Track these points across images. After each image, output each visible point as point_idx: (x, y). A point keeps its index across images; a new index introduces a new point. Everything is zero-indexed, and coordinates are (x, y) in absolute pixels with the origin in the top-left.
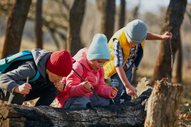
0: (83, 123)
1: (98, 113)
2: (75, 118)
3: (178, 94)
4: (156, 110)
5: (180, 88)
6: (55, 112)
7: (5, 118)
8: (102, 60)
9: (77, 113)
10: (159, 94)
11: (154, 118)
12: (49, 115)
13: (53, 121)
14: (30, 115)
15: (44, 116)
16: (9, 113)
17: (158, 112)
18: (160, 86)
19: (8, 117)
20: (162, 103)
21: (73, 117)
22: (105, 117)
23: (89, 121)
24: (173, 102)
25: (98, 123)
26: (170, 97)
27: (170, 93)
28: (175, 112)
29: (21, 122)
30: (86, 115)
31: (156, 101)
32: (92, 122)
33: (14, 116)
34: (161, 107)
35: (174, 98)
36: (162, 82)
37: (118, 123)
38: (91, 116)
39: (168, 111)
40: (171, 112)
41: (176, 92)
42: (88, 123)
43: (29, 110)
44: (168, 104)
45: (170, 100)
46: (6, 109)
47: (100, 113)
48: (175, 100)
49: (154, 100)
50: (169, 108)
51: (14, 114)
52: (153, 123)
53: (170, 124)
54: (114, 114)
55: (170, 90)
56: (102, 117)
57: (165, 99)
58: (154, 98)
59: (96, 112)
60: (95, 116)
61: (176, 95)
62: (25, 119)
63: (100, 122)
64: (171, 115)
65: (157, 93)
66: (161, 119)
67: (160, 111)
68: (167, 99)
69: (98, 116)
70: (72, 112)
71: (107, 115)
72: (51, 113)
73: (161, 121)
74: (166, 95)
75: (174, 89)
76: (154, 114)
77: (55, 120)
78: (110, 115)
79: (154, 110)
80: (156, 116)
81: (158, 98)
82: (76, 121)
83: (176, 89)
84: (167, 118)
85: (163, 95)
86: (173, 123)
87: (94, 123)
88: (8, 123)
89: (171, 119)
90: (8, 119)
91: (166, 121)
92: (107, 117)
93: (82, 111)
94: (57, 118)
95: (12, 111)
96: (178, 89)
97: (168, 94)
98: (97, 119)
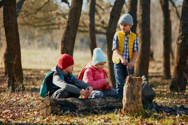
0: (97, 106)
1: (107, 100)
2: (92, 104)
3: (139, 83)
4: (127, 93)
5: (140, 79)
6: (79, 101)
7: (48, 106)
8: (102, 63)
9: (93, 101)
10: (128, 84)
11: (127, 97)
12: (75, 103)
13: (78, 106)
14: (63, 103)
15: (71, 103)
16: (50, 103)
17: (129, 94)
18: (129, 79)
19: (50, 105)
20: (131, 88)
21: (90, 103)
22: (111, 102)
23: (101, 105)
24: (137, 87)
25: (107, 106)
26: (134, 85)
27: (135, 83)
28: (138, 92)
29: (58, 107)
30: (99, 102)
31: (127, 88)
32: (103, 106)
33: (53, 104)
34: (130, 91)
35: (137, 85)
36: (130, 77)
37: (120, 105)
38: (102, 102)
39: (134, 92)
40: (136, 93)
41: (138, 82)
42: (100, 106)
43: (62, 101)
44: (134, 89)
45: (135, 86)
46: (48, 101)
47: (108, 100)
48: (138, 86)
49: (126, 87)
50: (135, 91)
51: (53, 103)
52: (127, 100)
53: (136, 100)
54: (118, 100)
55: (134, 81)
56: (110, 102)
57: (132, 86)
58: (126, 86)
59: (106, 99)
60: (105, 102)
61: (138, 83)
62: (60, 106)
63: (109, 105)
64: (136, 94)
65: (127, 83)
66: (131, 98)
67: (130, 93)
68: (133, 86)
69: (107, 101)
70: (89, 100)
71: (113, 101)
72: (76, 102)
73: (131, 99)
74: (132, 84)
75: (137, 80)
76: (127, 95)
77: (79, 106)
78: (114, 101)
79: (126, 93)
80: (128, 96)
81: (128, 86)
82: (93, 106)
83: (138, 80)
84: (134, 96)
85: (131, 84)
86: (138, 99)
87: (104, 106)
88: (50, 109)
89: (136, 97)
90: (50, 107)
91: (133, 98)
92: (112, 102)
93: (97, 99)
94: (80, 104)
95: (52, 101)
96: (139, 80)
97: (133, 83)
98: (106, 104)
